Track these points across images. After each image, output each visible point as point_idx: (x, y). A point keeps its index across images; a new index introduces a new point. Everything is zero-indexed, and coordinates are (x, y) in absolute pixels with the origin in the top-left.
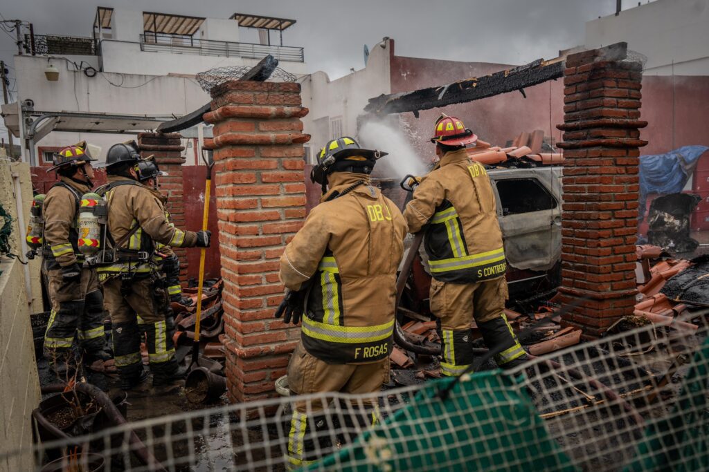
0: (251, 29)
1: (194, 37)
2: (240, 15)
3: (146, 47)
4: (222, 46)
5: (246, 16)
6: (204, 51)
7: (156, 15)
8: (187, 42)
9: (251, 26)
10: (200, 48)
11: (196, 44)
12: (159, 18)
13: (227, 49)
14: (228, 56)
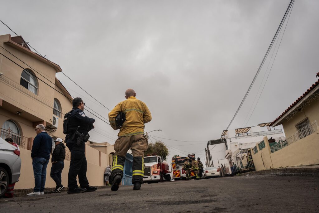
0: (264, 127)
1: (248, 133)
2: (261, 124)
3: (237, 138)
4: (257, 133)
5: (262, 124)
6: (252, 136)
7: (237, 129)
8: (246, 134)
9: (264, 126)
10: (251, 135)
11: (248, 134)
12: (238, 130)
13: (259, 134)
14: (259, 136)
